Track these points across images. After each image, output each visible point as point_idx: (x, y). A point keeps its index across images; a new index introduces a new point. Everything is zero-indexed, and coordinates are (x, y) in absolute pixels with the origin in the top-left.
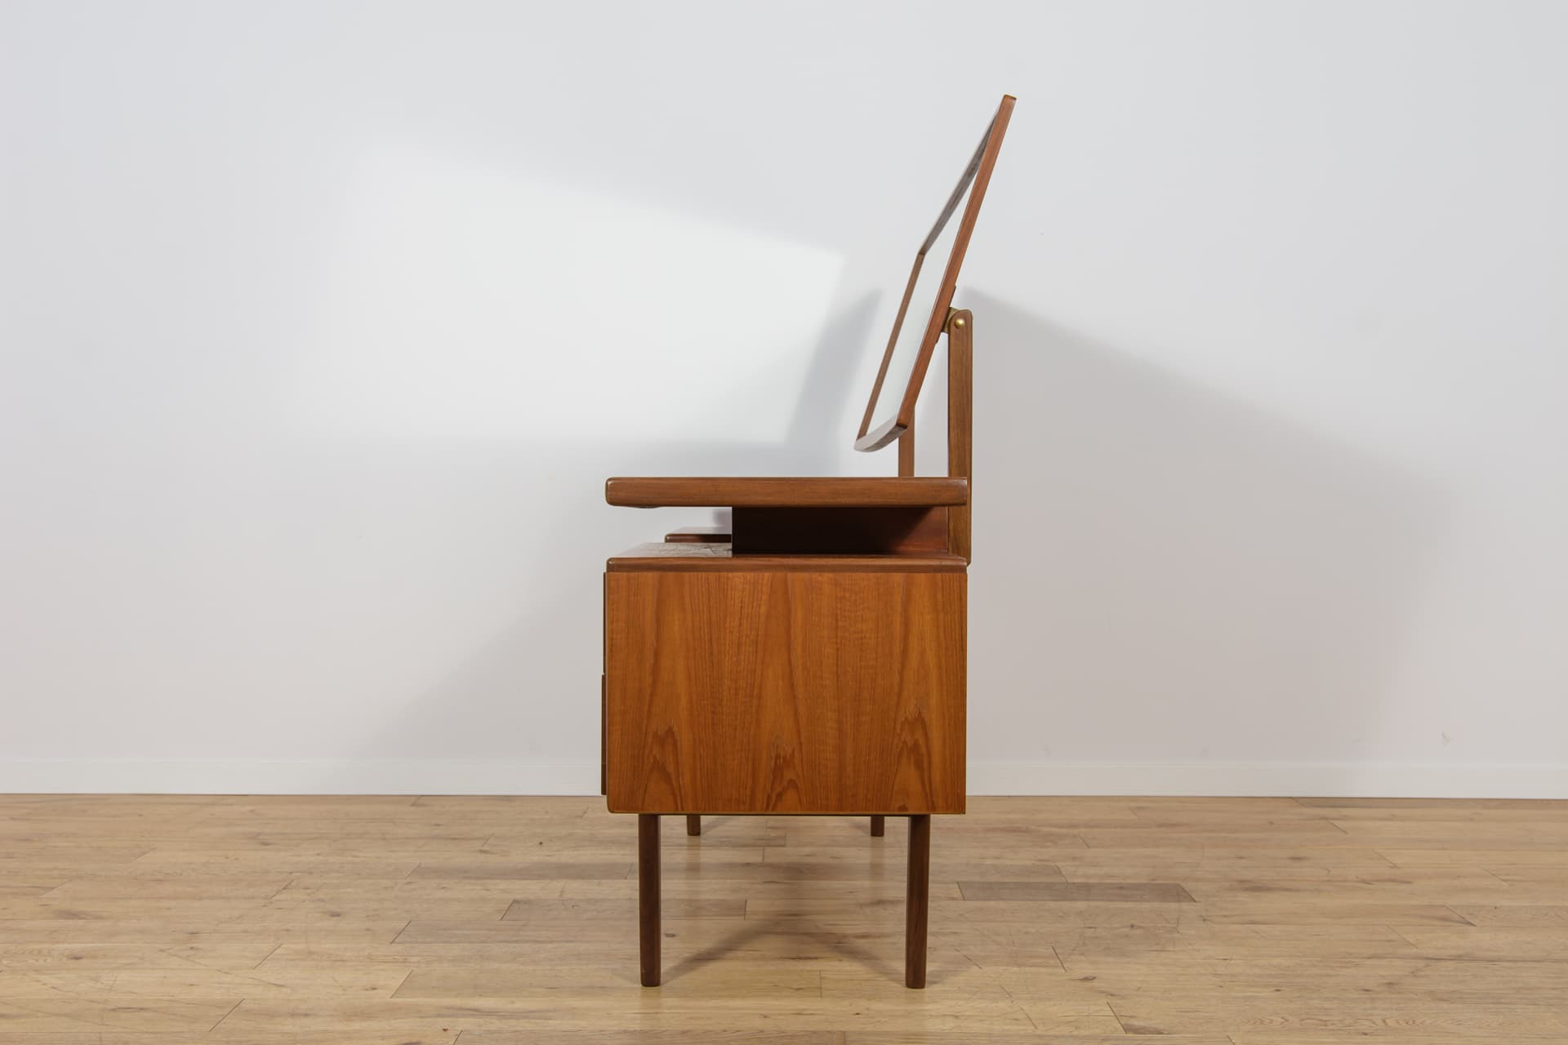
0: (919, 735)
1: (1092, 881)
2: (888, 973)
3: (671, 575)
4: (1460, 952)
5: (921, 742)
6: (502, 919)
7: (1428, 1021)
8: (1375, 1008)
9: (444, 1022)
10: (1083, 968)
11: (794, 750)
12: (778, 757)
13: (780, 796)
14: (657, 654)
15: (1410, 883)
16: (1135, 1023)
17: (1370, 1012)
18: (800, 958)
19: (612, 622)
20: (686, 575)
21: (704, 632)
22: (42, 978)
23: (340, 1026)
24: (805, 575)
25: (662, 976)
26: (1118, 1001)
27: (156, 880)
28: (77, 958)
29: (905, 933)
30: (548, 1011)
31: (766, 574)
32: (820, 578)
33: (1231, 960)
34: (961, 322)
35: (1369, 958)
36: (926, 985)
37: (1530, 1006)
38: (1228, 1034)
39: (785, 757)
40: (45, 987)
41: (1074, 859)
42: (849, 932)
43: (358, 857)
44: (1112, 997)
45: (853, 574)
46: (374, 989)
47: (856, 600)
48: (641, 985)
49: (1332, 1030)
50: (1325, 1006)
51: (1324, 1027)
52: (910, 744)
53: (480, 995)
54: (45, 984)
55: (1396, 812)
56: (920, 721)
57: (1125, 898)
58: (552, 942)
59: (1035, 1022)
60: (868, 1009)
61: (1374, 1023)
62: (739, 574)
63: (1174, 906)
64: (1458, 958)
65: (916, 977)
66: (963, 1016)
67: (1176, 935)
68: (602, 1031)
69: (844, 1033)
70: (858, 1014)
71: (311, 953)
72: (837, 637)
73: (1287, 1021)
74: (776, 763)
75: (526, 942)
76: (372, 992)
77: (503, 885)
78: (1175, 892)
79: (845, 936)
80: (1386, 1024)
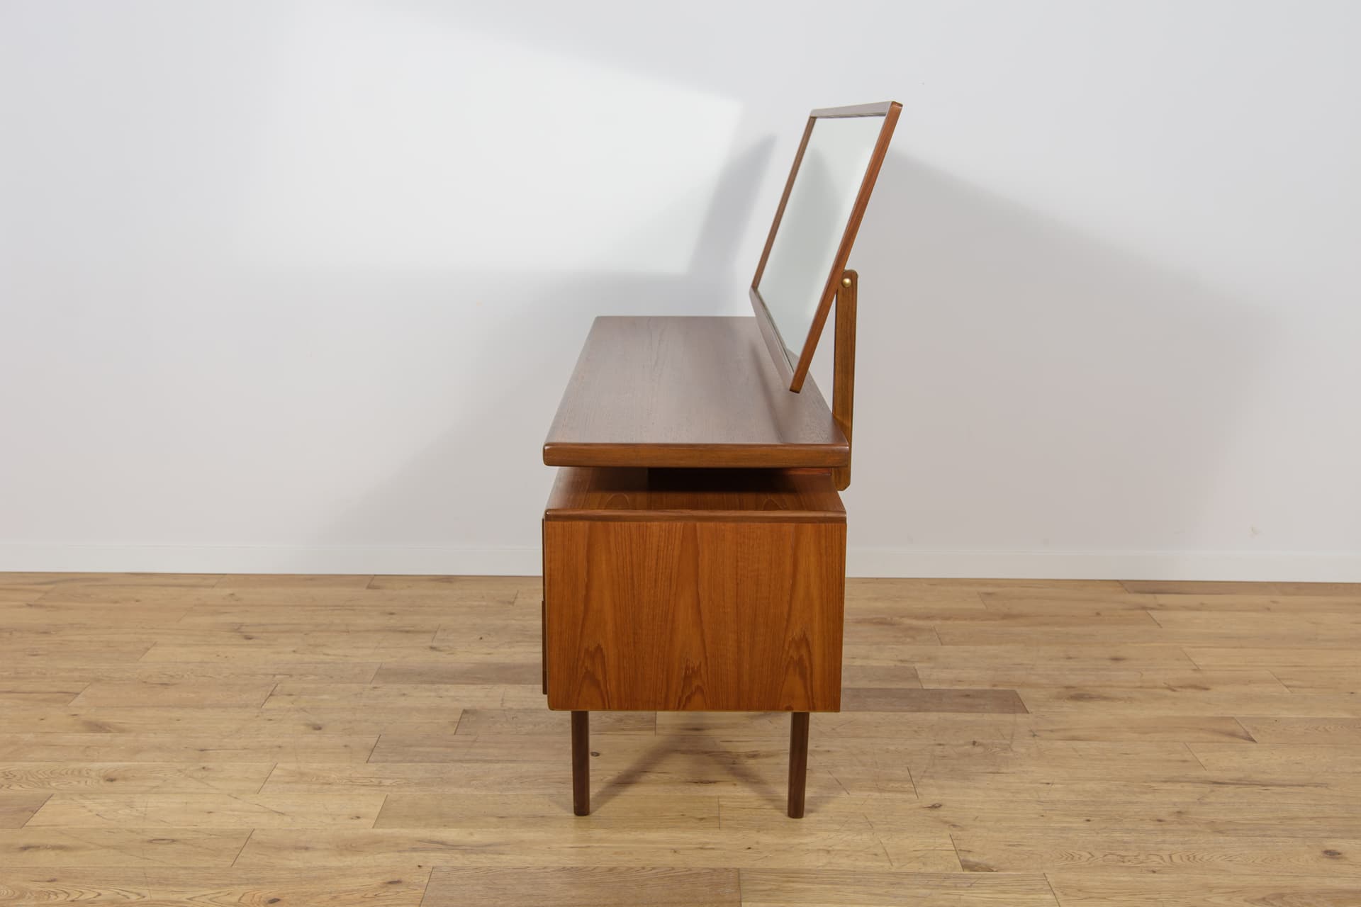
0: (804, 652)
1: (944, 687)
2: (772, 800)
3: (599, 523)
4: (1241, 775)
5: (805, 656)
6: (455, 734)
7: (1206, 858)
8: (1164, 842)
9: (418, 857)
10: (933, 796)
11: (700, 663)
12: (687, 668)
13: (689, 698)
14: (588, 587)
15: (1207, 689)
16: (972, 859)
17: (1160, 846)
18: (702, 782)
19: (550, 562)
20: (611, 524)
21: (627, 570)
22: (87, 803)
23: (334, 862)
24: (712, 524)
25: (591, 803)
26: (959, 833)
27: (162, 684)
28: (112, 780)
29: (789, 751)
30: (500, 844)
31: (679, 524)
32: (723, 527)
33: (1053, 784)
34: (847, 281)
35: (1165, 782)
36: (805, 814)
37: (1289, 839)
38: (1045, 871)
39: (693, 668)
40: (90, 814)
41: (930, 659)
42: (741, 750)
43: (328, 655)
44: (954, 829)
45: (752, 524)
46: (358, 818)
47: (753, 545)
48: (572, 815)
49: (1129, 867)
50: (1126, 839)
51: (1122, 864)
52: (796, 657)
53: (445, 826)
54: (90, 811)
55: (1208, 599)
56: (804, 641)
57: (970, 708)
58: (498, 761)
59: (891, 857)
60: (757, 843)
61: (1162, 859)
62: (656, 523)
63: (1009, 718)
64: (1238, 783)
65: (796, 808)
66: (833, 850)
67: (1011, 754)
68: (545, 868)
69: (738, 870)
70: (749, 848)
71: (302, 774)
72: (737, 574)
73: (1093, 856)
74: (686, 673)
75: (477, 761)
76: (357, 821)
77: (453, 690)
78: (1010, 701)
79: (738, 755)
80: (1172, 860)
